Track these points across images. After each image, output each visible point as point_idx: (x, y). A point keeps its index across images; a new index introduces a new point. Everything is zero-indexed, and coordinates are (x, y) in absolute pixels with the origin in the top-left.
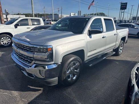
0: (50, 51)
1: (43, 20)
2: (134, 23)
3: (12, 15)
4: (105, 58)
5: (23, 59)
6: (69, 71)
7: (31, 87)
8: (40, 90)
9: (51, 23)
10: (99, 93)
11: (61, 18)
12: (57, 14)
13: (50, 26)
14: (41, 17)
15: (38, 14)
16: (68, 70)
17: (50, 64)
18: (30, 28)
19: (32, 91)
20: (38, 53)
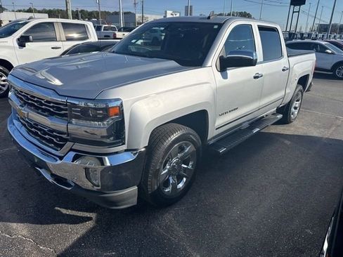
0: (116, 115)
1: (95, 27)
2: (322, 39)
3: (13, 11)
4: (258, 129)
5: (40, 136)
6: (168, 167)
7: (64, 211)
8: (90, 219)
9: (115, 34)
10: (245, 225)
11: (141, 24)
12: (130, 13)
13: (113, 44)
14: (89, 20)
15: (82, 11)
16: (165, 165)
17: (117, 153)
18: (60, 48)
19: (66, 223)
20: (81, 122)
